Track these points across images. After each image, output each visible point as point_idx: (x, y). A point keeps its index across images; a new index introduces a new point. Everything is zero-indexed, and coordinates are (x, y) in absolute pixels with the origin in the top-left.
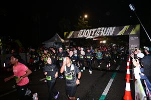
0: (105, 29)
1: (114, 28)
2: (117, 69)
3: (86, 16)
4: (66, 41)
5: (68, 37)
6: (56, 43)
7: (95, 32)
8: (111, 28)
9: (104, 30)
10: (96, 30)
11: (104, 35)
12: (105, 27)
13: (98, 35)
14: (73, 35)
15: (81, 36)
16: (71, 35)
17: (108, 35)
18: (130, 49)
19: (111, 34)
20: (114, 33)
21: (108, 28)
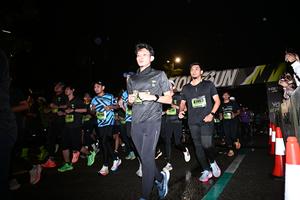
0: (218, 74)
1: (235, 71)
3: (178, 60)
8: (229, 72)
9: (214, 77)
11: (217, 85)
12: (217, 70)
17: (224, 85)
18: (271, 111)
19: (230, 83)
20: (235, 82)
21: (224, 72)
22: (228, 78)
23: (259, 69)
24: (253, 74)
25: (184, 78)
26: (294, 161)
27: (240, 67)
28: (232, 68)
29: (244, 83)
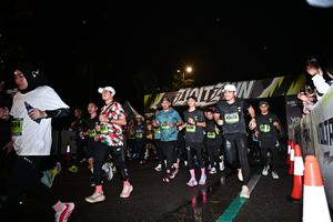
1: (252, 83)
3: (189, 70)
4: (148, 115)
5: (154, 106)
7: (212, 92)
8: (245, 83)
10: (212, 88)
13: (217, 98)
16: (158, 100)
17: (240, 96)
18: (290, 127)
19: (246, 96)
20: (251, 95)
21: (239, 84)
22: (244, 90)
23: (277, 81)
24: (271, 86)
25: (196, 90)
26: (313, 181)
27: (257, 79)
28: (249, 80)
29: (261, 96)
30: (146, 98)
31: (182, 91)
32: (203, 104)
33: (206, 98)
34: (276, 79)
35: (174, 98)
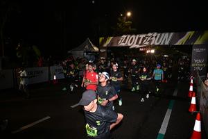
1: (172, 34)
2: (175, 94)
3: (129, 14)
4: (102, 51)
5: (105, 45)
6: (87, 53)
7: (144, 39)
8: (167, 34)
9: (156, 37)
10: (144, 36)
11: (156, 44)
13: (147, 43)
14: (111, 43)
15: (124, 44)
16: (108, 41)
18: (193, 65)
19: (167, 43)
20: (170, 42)
21: (163, 35)
22: (166, 39)
23: (189, 34)
24: (184, 38)
25: (134, 36)
27: (175, 32)
28: (170, 32)
29: (177, 44)
30: (101, 39)
31: (124, 36)
32: (138, 46)
33: (140, 43)
34: (189, 33)
35: (119, 41)
